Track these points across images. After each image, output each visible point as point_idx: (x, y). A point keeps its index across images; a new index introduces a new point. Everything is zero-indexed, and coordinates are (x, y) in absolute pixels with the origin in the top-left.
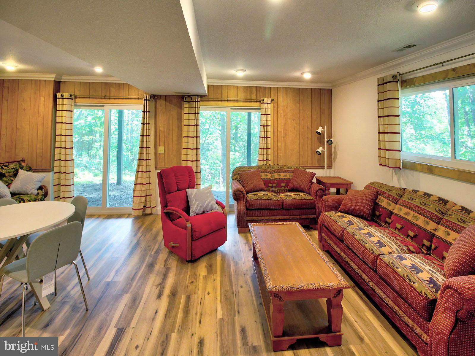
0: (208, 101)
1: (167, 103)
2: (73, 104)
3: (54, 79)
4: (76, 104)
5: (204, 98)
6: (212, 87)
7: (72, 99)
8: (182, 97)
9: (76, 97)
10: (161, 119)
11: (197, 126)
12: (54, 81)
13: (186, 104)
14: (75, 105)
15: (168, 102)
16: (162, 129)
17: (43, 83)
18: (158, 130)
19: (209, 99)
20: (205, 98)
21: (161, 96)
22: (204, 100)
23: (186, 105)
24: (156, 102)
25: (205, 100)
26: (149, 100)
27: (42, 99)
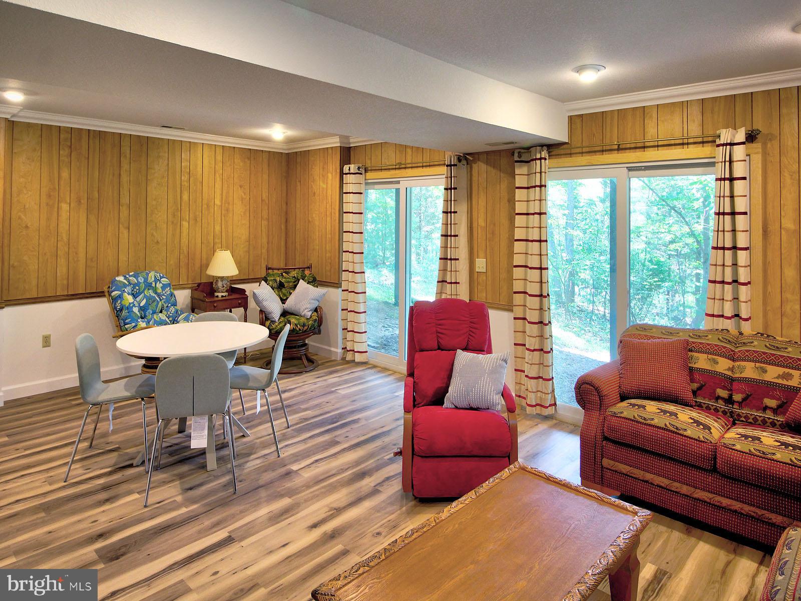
0: (571, 154)
1: (489, 168)
2: (363, 181)
3: (339, 145)
4: (367, 181)
5: (561, 151)
6: (578, 121)
7: (361, 174)
8: (512, 152)
9: (366, 171)
10: (480, 202)
11: (542, 216)
12: (341, 147)
13: (520, 167)
14: (366, 184)
15: (490, 166)
16: (482, 223)
17: (330, 151)
18: (475, 225)
19: (573, 151)
20: (563, 149)
21: (478, 153)
22: (561, 155)
23: (521, 170)
24: (471, 168)
25: (564, 154)
26: (455, 165)
27: (330, 175)
